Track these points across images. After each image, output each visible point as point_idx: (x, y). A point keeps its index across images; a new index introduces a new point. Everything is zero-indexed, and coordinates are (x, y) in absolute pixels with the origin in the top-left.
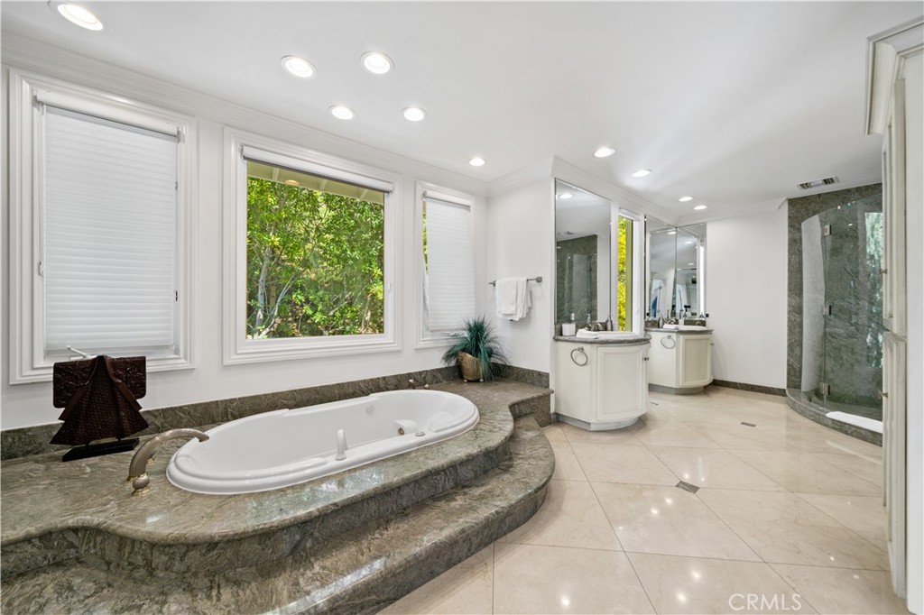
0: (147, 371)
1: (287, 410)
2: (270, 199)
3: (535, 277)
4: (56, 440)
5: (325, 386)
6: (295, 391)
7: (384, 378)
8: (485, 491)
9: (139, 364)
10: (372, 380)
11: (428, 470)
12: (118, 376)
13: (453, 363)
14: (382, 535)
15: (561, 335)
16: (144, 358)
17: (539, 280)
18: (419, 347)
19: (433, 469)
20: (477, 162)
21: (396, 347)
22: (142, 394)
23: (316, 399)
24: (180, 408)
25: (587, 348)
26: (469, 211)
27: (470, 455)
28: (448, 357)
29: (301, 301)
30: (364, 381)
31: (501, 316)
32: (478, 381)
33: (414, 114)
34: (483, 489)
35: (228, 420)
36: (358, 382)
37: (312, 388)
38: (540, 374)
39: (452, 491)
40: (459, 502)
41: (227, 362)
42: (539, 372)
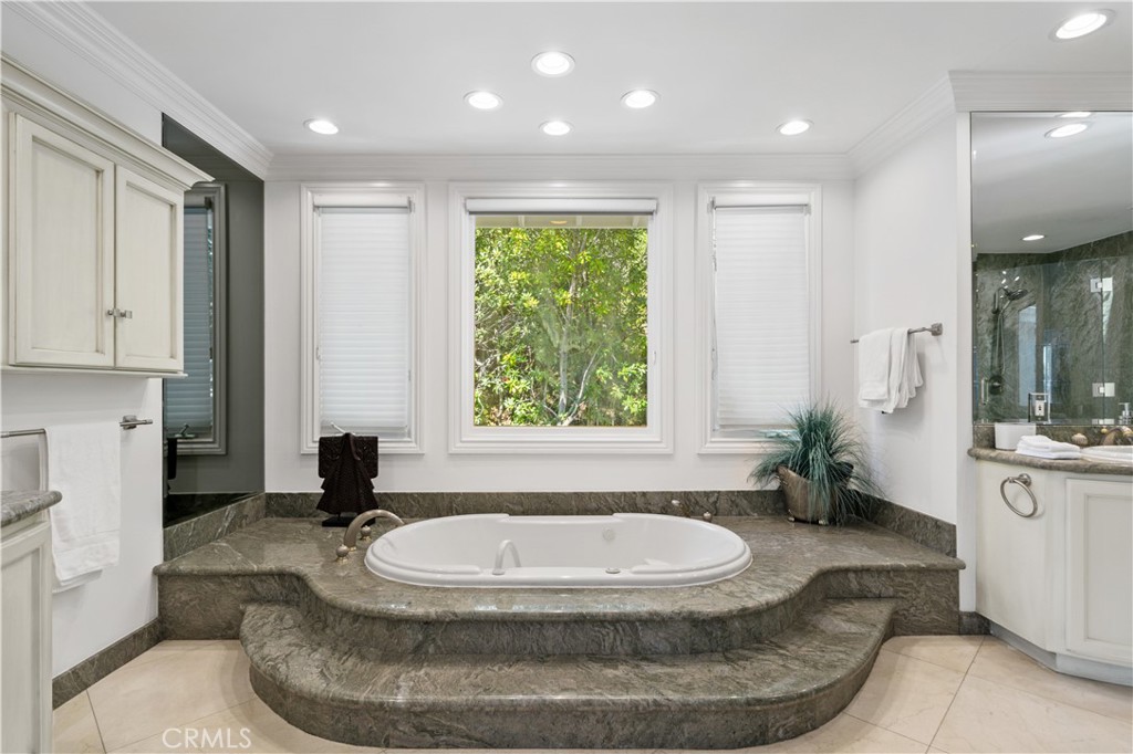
0: (380, 451)
1: (507, 515)
2: (559, 244)
3: (929, 327)
4: (320, 507)
5: (559, 494)
6: (522, 494)
7: (644, 494)
8: (668, 674)
9: (372, 443)
10: (625, 494)
11: (582, 615)
12: (358, 454)
13: (774, 485)
14: (500, 669)
15: (993, 446)
16: (376, 438)
17: (937, 331)
18: (704, 451)
19: (588, 614)
20: (795, 127)
21: (664, 448)
22: (375, 475)
23: (547, 508)
24: (412, 494)
25: (1037, 477)
26: (809, 212)
27: (657, 614)
28: (764, 472)
29: (607, 379)
30: (613, 494)
31: (865, 404)
32: (815, 522)
33: (640, 99)
34: (669, 670)
35: (453, 515)
36: (604, 494)
37: (542, 493)
38: (938, 525)
39: (623, 657)
40: (621, 671)
41: (453, 450)
42: (937, 521)
